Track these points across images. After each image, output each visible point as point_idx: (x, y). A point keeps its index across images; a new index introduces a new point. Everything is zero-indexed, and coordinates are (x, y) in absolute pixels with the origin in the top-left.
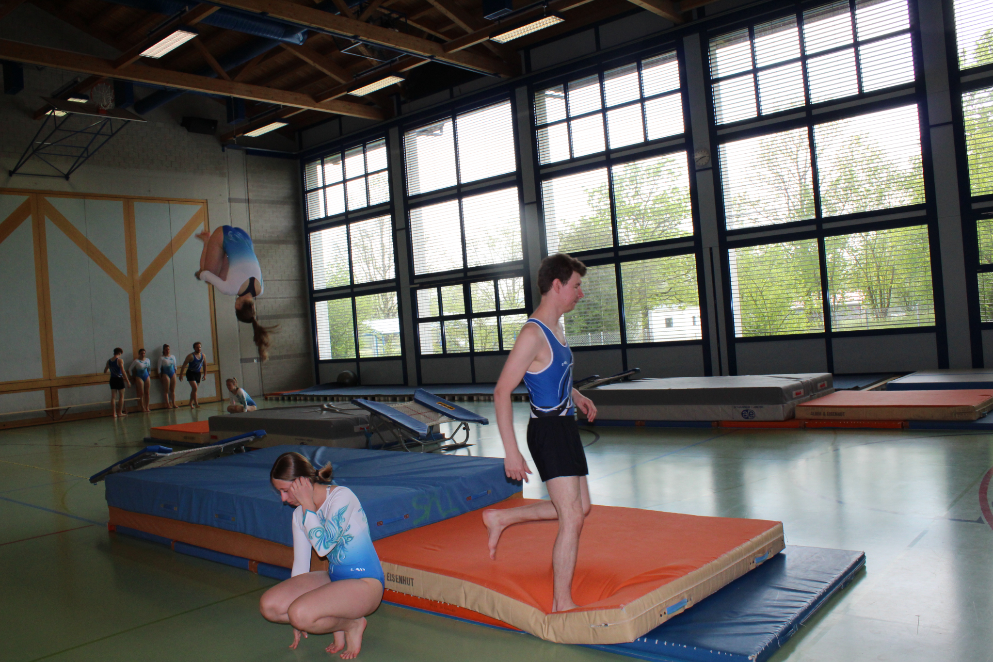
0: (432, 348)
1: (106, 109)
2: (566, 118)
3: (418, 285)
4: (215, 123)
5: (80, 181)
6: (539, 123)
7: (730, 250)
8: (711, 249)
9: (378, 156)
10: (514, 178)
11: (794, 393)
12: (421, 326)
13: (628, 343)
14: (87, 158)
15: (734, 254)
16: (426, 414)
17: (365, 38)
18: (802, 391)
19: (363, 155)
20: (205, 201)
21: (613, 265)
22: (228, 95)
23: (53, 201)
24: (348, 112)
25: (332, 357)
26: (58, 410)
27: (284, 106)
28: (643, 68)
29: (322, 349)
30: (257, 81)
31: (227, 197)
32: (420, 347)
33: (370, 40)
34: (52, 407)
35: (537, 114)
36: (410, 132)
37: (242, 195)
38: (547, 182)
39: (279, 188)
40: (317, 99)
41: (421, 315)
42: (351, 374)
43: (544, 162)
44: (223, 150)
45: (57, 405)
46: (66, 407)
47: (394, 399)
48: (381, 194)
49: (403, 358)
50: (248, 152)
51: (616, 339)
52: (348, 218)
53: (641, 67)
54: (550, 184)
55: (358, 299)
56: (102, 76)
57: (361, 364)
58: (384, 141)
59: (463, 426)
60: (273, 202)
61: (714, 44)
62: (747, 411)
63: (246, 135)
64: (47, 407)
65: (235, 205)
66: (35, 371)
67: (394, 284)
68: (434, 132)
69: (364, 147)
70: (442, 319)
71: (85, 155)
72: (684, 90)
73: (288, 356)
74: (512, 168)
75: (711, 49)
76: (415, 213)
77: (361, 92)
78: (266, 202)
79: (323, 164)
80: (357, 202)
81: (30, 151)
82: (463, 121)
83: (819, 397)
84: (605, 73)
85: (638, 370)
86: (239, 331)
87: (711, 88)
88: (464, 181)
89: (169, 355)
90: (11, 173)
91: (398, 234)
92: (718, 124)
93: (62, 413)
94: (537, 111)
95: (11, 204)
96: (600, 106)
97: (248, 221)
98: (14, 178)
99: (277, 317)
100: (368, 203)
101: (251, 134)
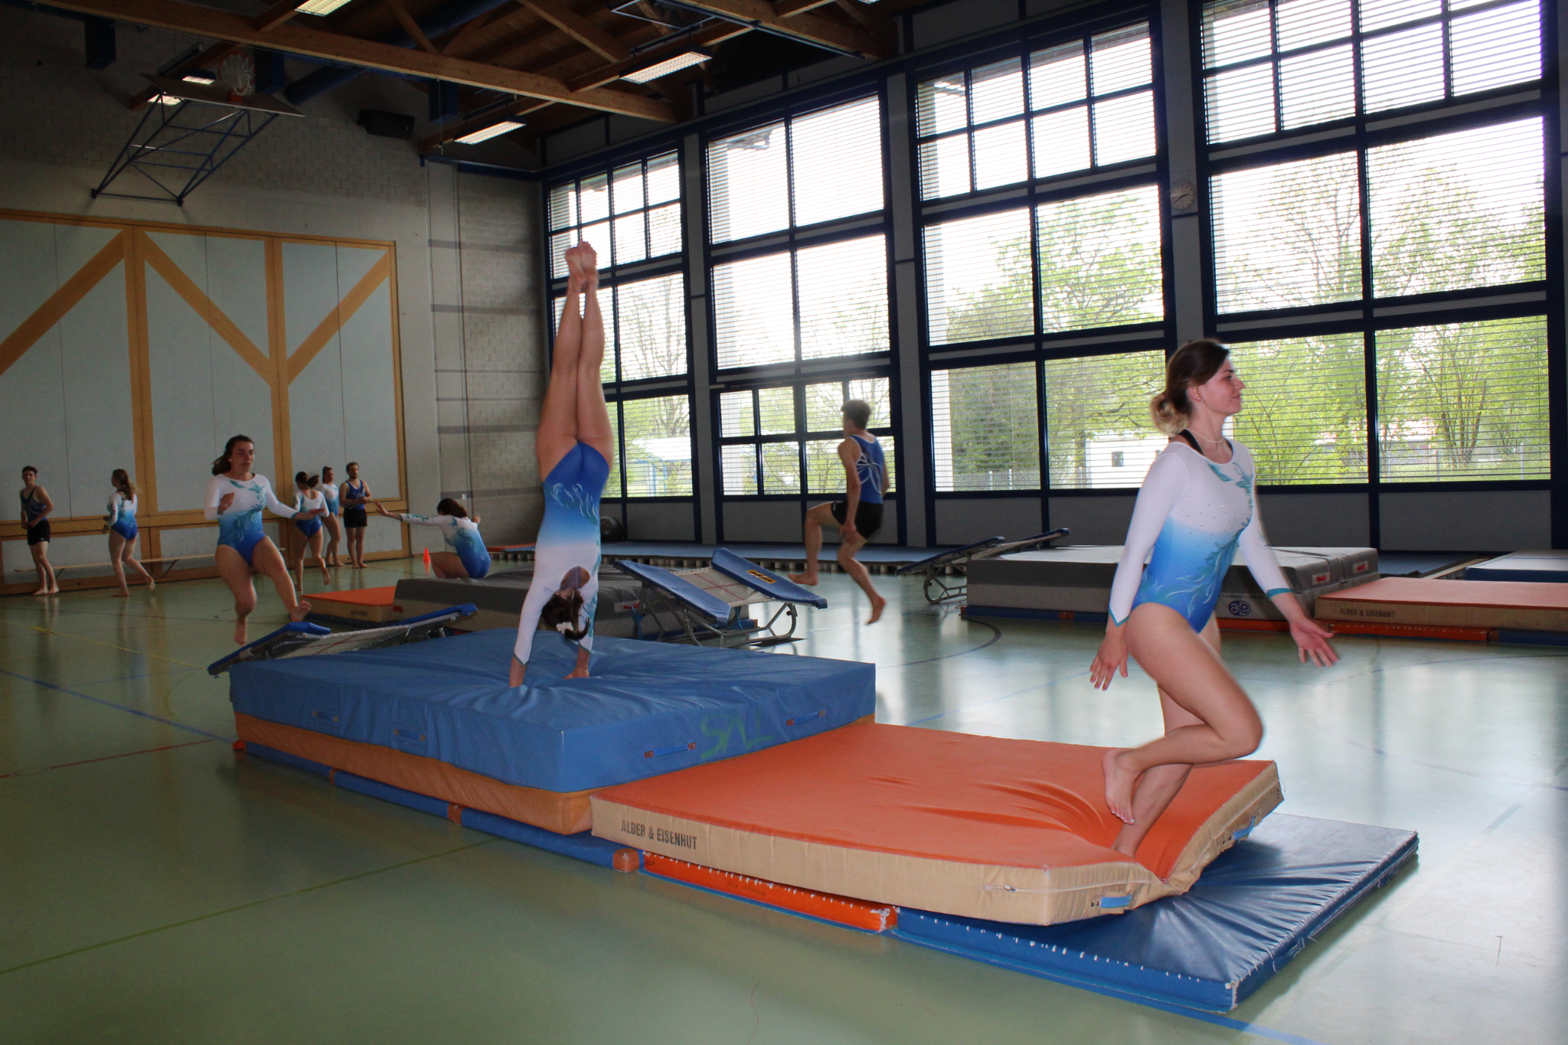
0: (741, 485)
1: (242, 94)
2: (966, 126)
3: (723, 386)
4: (410, 120)
5: (200, 207)
6: (923, 133)
9: (665, 180)
10: (880, 220)
11: (1315, 577)
12: (726, 450)
13: (1051, 487)
14: (210, 172)
16: (729, 588)
18: (1328, 575)
19: (641, 176)
20: (392, 244)
21: (1033, 364)
22: (432, 76)
23: (156, 237)
24: (619, 108)
26: (160, 563)
27: (519, 96)
28: (1094, 49)
30: (480, 56)
31: (427, 238)
32: (722, 483)
34: (151, 558)
35: (921, 118)
36: (718, 142)
37: (450, 236)
38: (933, 227)
39: (509, 226)
40: (572, 86)
41: (726, 433)
42: (613, 522)
43: (928, 195)
44: (423, 165)
45: (159, 556)
46: (172, 559)
47: (680, 563)
48: (668, 239)
49: (695, 499)
50: (461, 169)
51: (1033, 482)
52: (615, 276)
53: (1091, 47)
54: (937, 232)
55: (628, 405)
56: (237, 43)
57: (629, 506)
58: (676, 155)
59: (787, 609)
60: (497, 249)
61: (1210, 12)
62: (1238, 602)
63: (458, 140)
65: (440, 252)
67: (684, 383)
68: (756, 144)
69: (644, 164)
70: (758, 440)
71: (208, 167)
72: (1158, 86)
73: (515, 491)
74: (877, 203)
75: (1205, 20)
76: (721, 272)
77: (641, 76)
78: (487, 248)
79: (578, 190)
80: (631, 252)
81: (124, 160)
82: (801, 126)
83: (1355, 585)
84: (1032, 55)
85: (1067, 533)
86: (440, 448)
87: (1203, 84)
88: (800, 222)
89: (332, 483)
90: (95, 193)
91: (694, 302)
92: (1211, 143)
93: (165, 568)
94: (921, 114)
95: (93, 241)
96: (1023, 108)
97: (459, 278)
98: (100, 201)
99: (499, 429)
100: (647, 253)
101: (464, 140)
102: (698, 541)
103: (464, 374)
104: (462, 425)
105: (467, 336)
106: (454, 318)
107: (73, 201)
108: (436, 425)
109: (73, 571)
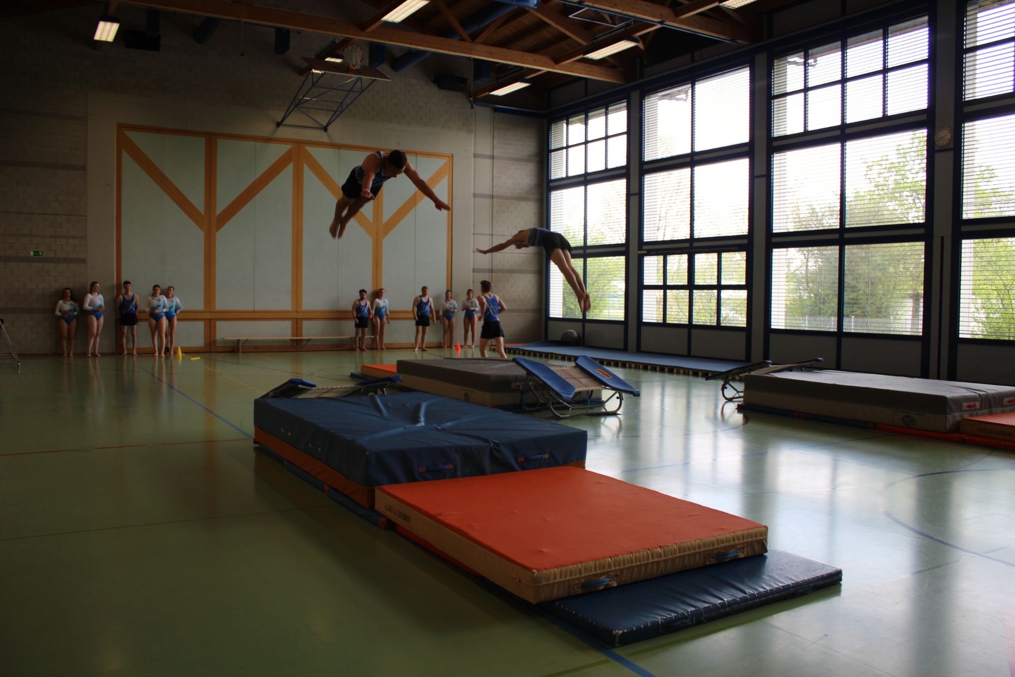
0: (655, 316)
1: (355, 68)
2: (803, 88)
3: (645, 252)
4: (464, 80)
5: (337, 132)
6: (776, 92)
7: (963, 241)
8: (942, 238)
9: (618, 119)
10: (746, 149)
11: (965, 404)
12: (646, 293)
13: (844, 331)
14: (341, 112)
15: (968, 246)
16: (581, 379)
17: (590, 4)
18: (978, 404)
19: (605, 117)
20: (451, 156)
21: (838, 247)
22: (468, 56)
23: (311, 149)
24: (587, 74)
25: (563, 316)
26: (301, 340)
27: (527, 68)
28: (890, 35)
29: (553, 306)
30: (505, 43)
31: (473, 152)
32: (642, 314)
33: (596, 5)
34: (297, 336)
35: (775, 82)
36: (652, 96)
37: (488, 152)
38: (779, 155)
39: (525, 145)
40: (557, 61)
41: (646, 282)
42: (575, 334)
43: (778, 133)
44: (472, 107)
45: (301, 336)
46: (308, 338)
48: (618, 157)
49: (624, 323)
50: (496, 110)
51: (832, 326)
52: (587, 179)
53: (888, 34)
54: (782, 157)
55: (589, 260)
56: (353, 39)
57: (587, 325)
58: (625, 104)
59: (617, 395)
60: (516, 160)
61: (972, 8)
62: (908, 417)
63: (492, 93)
64: (292, 336)
65: (480, 161)
66: (285, 304)
67: (623, 249)
68: (677, 97)
69: (607, 109)
70: (665, 287)
71: (340, 109)
72: (932, 60)
73: (520, 311)
74: (745, 139)
75: (968, 14)
76: (649, 179)
77: (597, 55)
78: (510, 159)
79: (567, 124)
80: (597, 165)
81: (294, 105)
82: (703, 87)
84: (849, 40)
85: (821, 361)
86: (473, 282)
87: (963, 58)
88: (697, 149)
90: (279, 124)
91: (632, 198)
92: (966, 100)
93: (304, 343)
94: (775, 79)
95: (277, 151)
96: (840, 76)
97: (491, 177)
98: (281, 129)
99: (511, 271)
100: (606, 166)
101: (496, 93)
102: (625, 349)
103: (491, 236)
104: (488, 268)
105: (495, 213)
106: (487, 201)
107: (267, 129)
108: (472, 267)
109: (253, 341)
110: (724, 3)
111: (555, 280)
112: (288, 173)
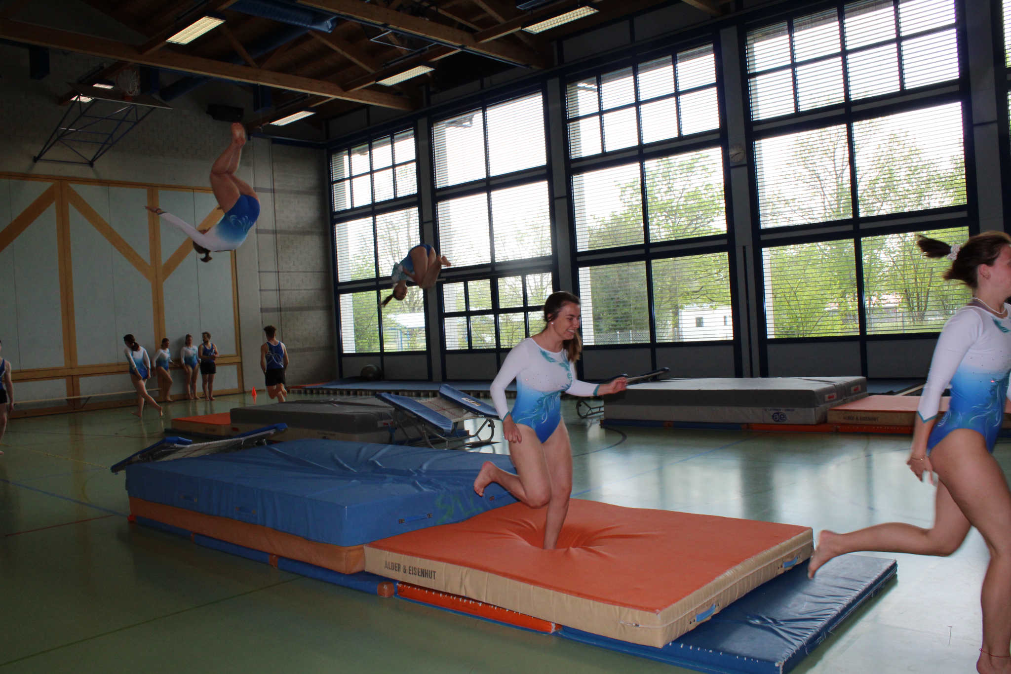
0: (457, 343)
1: (131, 95)
2: (598, 111)
3: (445, 279)
4: (241, 110)
5: (105, 168)
6: (570, 116)
7: (764, 249)
8: (744, 248)
9: (406, 147)
10: (544, 171)
11: (827, 396)
12: (447, 320)
13: (657, 341)
14: (111, 145)
15: (767, 253)
16: (451, 410)
17: (395, 27)
18: (835, 394)
19: (390, 145)
21: (644, 262)
22: (255, 82)
23: (76, 187)
24: (376, 102)
25: (356, 350)
26: (79, 399)
27: (311, 95)
28: (678, 61)
29: (346, 342)
30: (285, 69)
32: (445, 342)
33: (400, 28)
34: (73, 396)
35: (569, 106)
36: (439, 123)
37: (268, 185)
38: (578, 176)
39: (305, 178)
40: (345, 88)
41: (447, 310)
42: (375, 368)
43: (575, 156)
45: (79, 394)
46: (87, 396)
47: (418, 394)
48: (408, 185)
49: (428, 353)
50: (274, 141)
51: (646, 340)
52: (374, 209)
53: (677, 60)
54: (580, 179)
56: (129, 62)
57: (385, 358)
58: (412, 132)
59: (488, 423)
60: (298, 193)
61: (752, 37)
62: (778, 413)
63: (273, 123)
64: (68, 396)
66: (56, 359)
68: (464, 124)
69: (392, 137)
70: (468, 314)
71: (110, 142)
72: (720, 84)
73: (312, 349)
74: (542, 161)
75: (748, 43)
76: (442, 206)
77: (390, 81)
78: (292, 192)
79: (350, 155)
80: (384, 194)
81: (55, 137)
82: (493, 113)
83: (853, 401)
84: (640, 66)
85: (668, 370)
86: (262, 322)
87: (748, 83)
88: (493, 173)
89: (191, 345)
90: (36, 159)
91: (425, 226)
92: (754, 120)
93: (82, 402)
94: (569, 103)
95: (34, 190)
96: (634, 99)
97: (273, 212)
98: (39, 164)
99: (301, 309)
100: (395, 194)
101: (276, 123)
102: (430, 380)
103: (277, 274)
104: (276, 306)
105: (279, 249)
106: (271, 237)
107: (22, 165)
108: (260, 307)
109: (21, 405)
110: (527, 28)
111: (345, 314)
112: (50, 215)
